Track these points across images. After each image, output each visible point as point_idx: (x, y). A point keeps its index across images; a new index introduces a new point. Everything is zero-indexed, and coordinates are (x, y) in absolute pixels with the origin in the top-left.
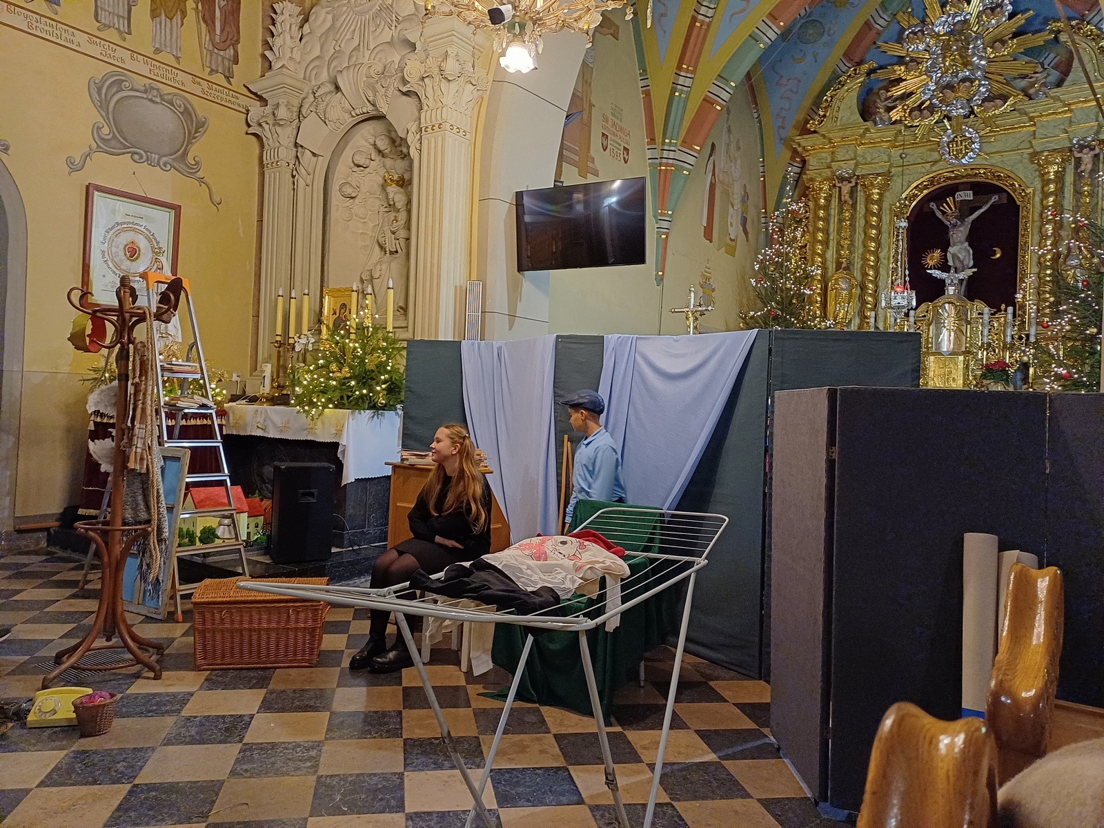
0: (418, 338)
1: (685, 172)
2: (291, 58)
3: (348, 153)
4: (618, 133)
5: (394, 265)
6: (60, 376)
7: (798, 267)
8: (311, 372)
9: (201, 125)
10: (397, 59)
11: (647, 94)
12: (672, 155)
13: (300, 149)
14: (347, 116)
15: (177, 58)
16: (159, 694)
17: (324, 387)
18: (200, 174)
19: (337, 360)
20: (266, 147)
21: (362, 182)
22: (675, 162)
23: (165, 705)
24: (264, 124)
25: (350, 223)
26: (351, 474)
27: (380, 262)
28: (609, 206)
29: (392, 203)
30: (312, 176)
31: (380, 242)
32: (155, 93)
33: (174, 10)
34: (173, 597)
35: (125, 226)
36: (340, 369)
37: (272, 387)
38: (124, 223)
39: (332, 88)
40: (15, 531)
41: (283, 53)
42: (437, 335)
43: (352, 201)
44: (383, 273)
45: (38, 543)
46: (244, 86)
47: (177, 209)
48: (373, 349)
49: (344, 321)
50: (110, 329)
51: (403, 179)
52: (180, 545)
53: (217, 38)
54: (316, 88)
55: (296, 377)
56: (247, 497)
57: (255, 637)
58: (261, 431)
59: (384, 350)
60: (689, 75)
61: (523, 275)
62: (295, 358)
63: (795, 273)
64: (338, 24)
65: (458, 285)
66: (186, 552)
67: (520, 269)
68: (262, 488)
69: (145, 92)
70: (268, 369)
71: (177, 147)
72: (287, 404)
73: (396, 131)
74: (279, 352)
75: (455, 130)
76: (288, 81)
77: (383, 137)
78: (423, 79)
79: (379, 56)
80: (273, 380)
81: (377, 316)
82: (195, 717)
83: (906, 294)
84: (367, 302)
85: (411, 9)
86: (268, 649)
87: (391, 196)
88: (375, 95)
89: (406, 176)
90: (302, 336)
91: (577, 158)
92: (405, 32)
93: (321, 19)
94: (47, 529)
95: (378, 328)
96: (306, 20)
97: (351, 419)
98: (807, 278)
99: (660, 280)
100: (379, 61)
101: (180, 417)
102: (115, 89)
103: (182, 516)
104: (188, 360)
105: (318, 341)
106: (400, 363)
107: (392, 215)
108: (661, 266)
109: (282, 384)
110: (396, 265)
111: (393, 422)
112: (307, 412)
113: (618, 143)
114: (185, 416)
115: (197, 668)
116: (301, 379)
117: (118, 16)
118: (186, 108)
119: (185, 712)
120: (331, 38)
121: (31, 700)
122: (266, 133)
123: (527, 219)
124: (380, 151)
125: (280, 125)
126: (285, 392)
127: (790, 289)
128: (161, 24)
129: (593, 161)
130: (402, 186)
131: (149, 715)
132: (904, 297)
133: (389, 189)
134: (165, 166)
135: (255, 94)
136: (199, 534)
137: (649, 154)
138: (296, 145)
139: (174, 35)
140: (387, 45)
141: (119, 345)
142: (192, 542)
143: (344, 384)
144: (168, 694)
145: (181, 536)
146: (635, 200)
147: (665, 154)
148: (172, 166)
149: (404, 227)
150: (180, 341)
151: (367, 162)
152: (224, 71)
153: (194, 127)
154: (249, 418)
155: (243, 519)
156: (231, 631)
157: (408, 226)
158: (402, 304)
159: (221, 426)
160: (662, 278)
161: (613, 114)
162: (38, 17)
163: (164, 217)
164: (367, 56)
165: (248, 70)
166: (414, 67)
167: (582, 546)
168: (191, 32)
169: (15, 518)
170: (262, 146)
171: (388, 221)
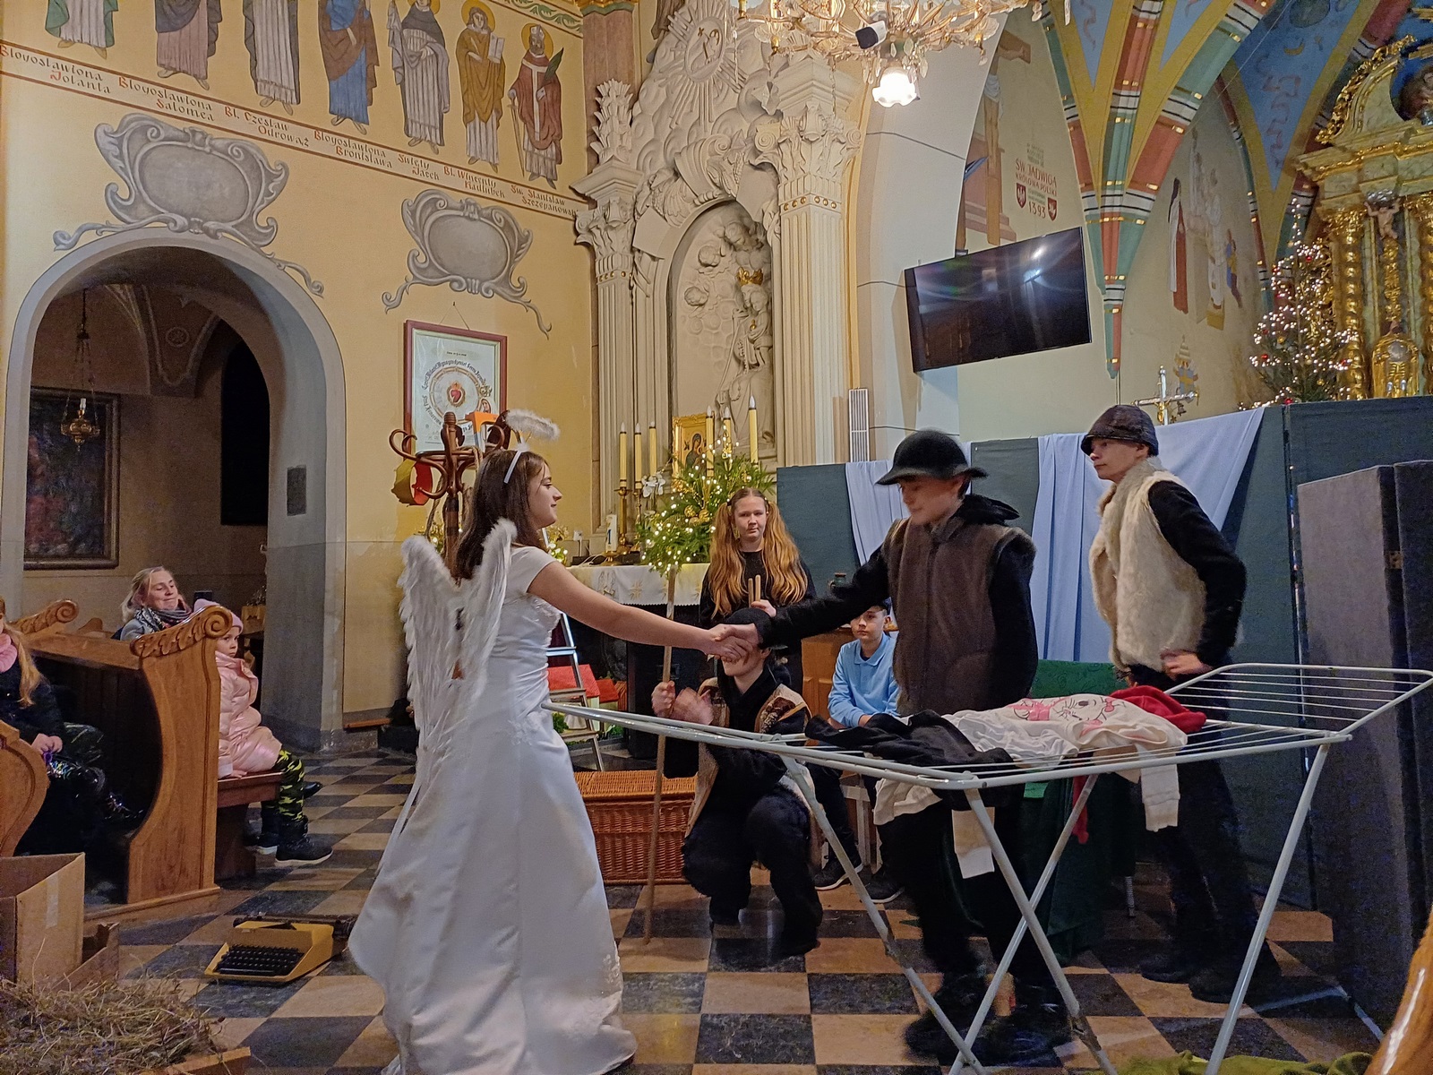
0: (790, 464)
1: (1139, 222)
2: (621, 147)
3: (693, 250)
4: (1040, 182)
5: (755, 382)
6: (385, 545)
8: (664, 519)
10: (745, 127)
11: (1077, 127)
12: (1117, 201)
13: (637, 253)
14: (690, 206)
15: (495, 166)
17: (680, 536)
18: (525, 298)
19: (693, 502)
20: (598, 256)
21: (711, 284)
22: (1123, 209)
24: (594, 230)
25: (699, 336)
27: (738, 379)
28: (1032, 280)
29: (749, 305)
30: (652, 284)
31: (738, 352)
32: (473, 209)
33: (489, 110)
35: (447, 366)
36: (697, 514)
37: (620, 544)
38: (444, 364)
39: (670, 175)
40: (345, 729)
41: (612, 143)
42: (813, 459)
43: (700, 308)
44: (742, 392)
45: (368, 745)
46: (570, 188)
47: (503, 341)
49: (698, 455)
50: (436, 475)
51: (762, 274)
53: (537, 135)
54: (651, 178)
55: (646, 528)
56: (597, 678)
60: (1133, 93)
61: (921, 376)
62: (644, 505)
64: (674, 97)
65: (837, 396)
67: (917, 368)
68: (614, 667)
69: (462, 209)
70: (613, 522)
71: (500, 269)
72: (637, 562)
73: (749, 216)
74: (624, 501)
75: (822, 203)
76: (618, 173)
77: (734, 225)
78: (778, 145)
79: (723, 128)
80: (619, 536)
81: (738, 445)
84: (725, 428)
85: (758, 64)
87: (747, 298)
88: (722, 176)
89: (764, 271)
90: (651, 478)
91: (985, 221)
92: (753, 91)
93: (653, 94)
94: (378, 727)
95: (741, 459)
96: (636, 99)
99: (1115, 370)
100: (724, 133)
102: (429, 211)
105: (670, 482)
107: (750, 320)
108: (1115, 349)
109: (630, 540)
110: (757, 381)
112: (661, 569)
113: (1040, 195)
116: (652, 530)
117: (430, 127)
118: (506, 221)
120: (666, 116)
122: (598, 241)
123: (923, 309)
124: (731, 244)
125: (612, 228)
126: (634, 549)
127: (1313, 366)
128: (475, 128)
129: (1006, 221)
130: (759, 283)
133: (745, 289)
134: (487, 292)
135: (582, 196)
137: (1085, 204)
138: (632, 249)
139: (490, 137)
140: (732, 115)
141: (447, 494)
143: (703, 531)
146: (1070, 266)
147: (1108, 201)
148: (495, 292)
149: (765, 332)
151: (717, 259)
152: (546, 173)
153: (516, 242)
155: (595, 703)
157: (771, 335)
158: (768, 429)
160: (1118, 367)
161: (1030, 158)
162: (347, 140)
163: (490, 351)
164: (709, 130)
165: (573, 168)
166: (767, 133)
167: (1110, 708)
168: (508, 133)
169: (344, 714)
170: (594, 256)
171: (746, 327)
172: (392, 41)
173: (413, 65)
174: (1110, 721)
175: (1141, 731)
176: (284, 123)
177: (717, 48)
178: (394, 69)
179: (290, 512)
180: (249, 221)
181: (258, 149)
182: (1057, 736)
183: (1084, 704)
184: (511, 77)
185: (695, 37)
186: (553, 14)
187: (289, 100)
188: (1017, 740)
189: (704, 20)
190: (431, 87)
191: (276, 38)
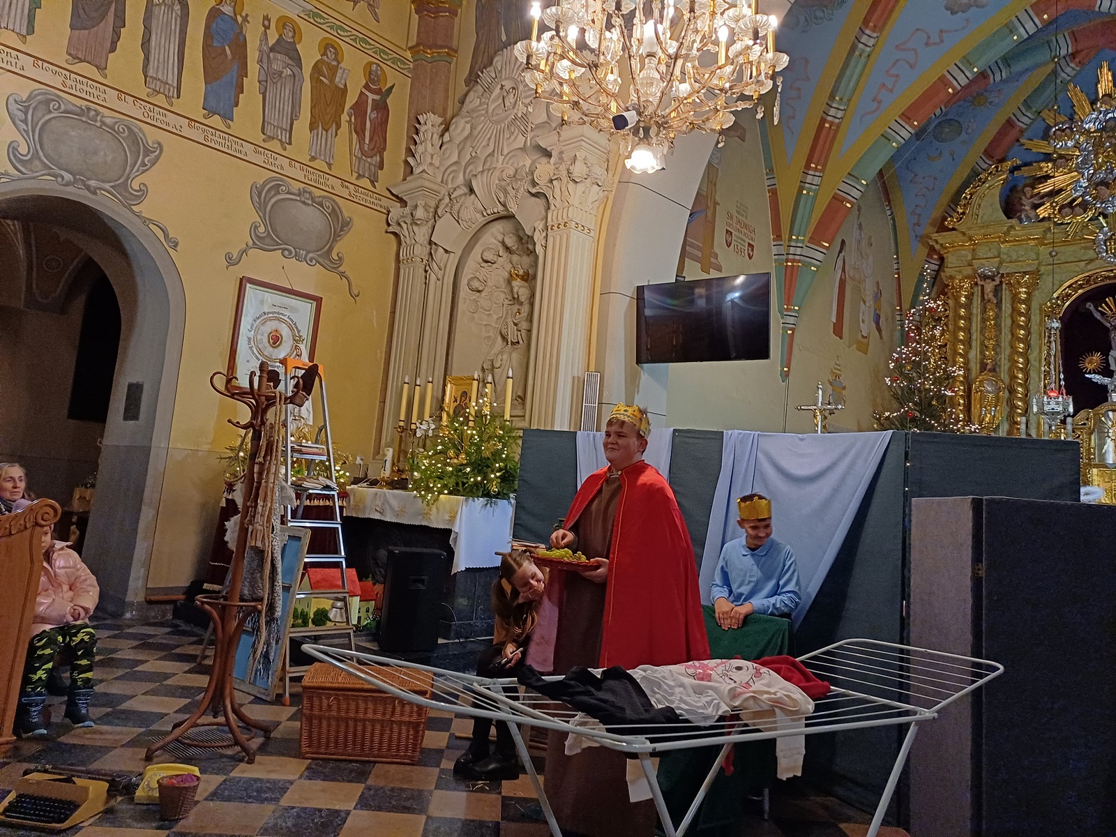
0: (534, 427)
1: (813, 268)
2: (431, 164)
3: (478, 249)
4: (743, 230)
5: (515, 355)
6: (200, 454)
7: (938, 367)
8: (430, 457)
9: (346, 224)
10: (528, 163)
11: (774, 193)
12: (799, 251)
13: (434, 246)
14: (479, 215)
15: (329, 165)
16: (260, 780)
17: (441, 473)
18: (341, 269)
19: (455, 446)
20: (404, 244)
21: (489, 276)
22: (803, 258)
23: (265, 792)
24: (402, 224)
25: (475, 315)
26: (461, 563)
27: (501, 352)
28: (732, 301)
29: (516, 296)
30: (443, 271)
31: (503, 331)
32: (308, 195)
33: (330, 123)
34: (282, 679)
35: (270, 315)
36: (457, 456)
37: (393, 471)
38: (268, 313)
39: (465, 190)
40: (146, 601)
41: (424, 160)
42: (552, 425)
43: (478, 294)
44: (504, 362)
45: (164, 616)
46: (388, 189)
47: (318, 300)
48: (490, 437)
49: (463, 409)
51: (528, 274)
52: (293, 626)
53: (366, 146)
54: (452, 191)
55: (415, 462)
56: (360, 580)
57: (359, 728)
58: (379, 514)
59: (500, 438)
60: (818, 174)
61: (642, 368)
62: (416, 443)
63: (934, 374)
64: (476, 132)
65: (576, 375)
66: (298, 633)
67: (639, 362)
68: (375, 571)
69: (299, 195)
70: (390, 453)
71: (324, 244)
72: (405, 488)
73: (523, 230)
74: (401, 437)
75: (580, 228)
76: (427, 184)
77: (511, 235)
78: (551, 181)
79: (510, 163)
80: (393, 464)
81: (495, 404)
82: (293, 808)
83: (1060, 399)
84: (487, 390)
85: (544, 118)
86: (372, 741)
87: (515, 290)
88: (506, 197)
90: (424, 422)
91: (700, 254)
92: (537, 139)
93: (461, 128)
94: (174, 602)
95: (496, 417)
96: (447, 129)
97: (464, 507)
98: (948, 378)
99: (785, 376)
100: (512, 165)
101: (305, 497)
102: (273, 193)
103: (298, 596)
104: (316, 442)
105: (439, 427)
106: (516, 452)
107: (516, 307)
108: (787, 361)
109: (401, 468)
111: (505, 510)
112: (423, 497)
113: (742, 240)
114: (310, 497)
115: (301, 756)
116: (420, 464)
117: (282, 129)
118: (333, 209)
119: (284, 802)
120: (469, 144)
121: (140, 775)
122: (404, 231)
123: (648, 312)
124: (507, 249)
125: (417, 224)
126: (404, 477)
127: (930, 390)
128: (318, 135)
129: (716, 256)
130: (526, 281)
131: (250, 800)
132: (1060, 403)
133: (514, 283)
134: (311, 262)
135: (396, 196)
136: (312, 616)
137: (774, 250)
138: (431, 243)
139: (329, 144)
140: (519, 152)
142: (305, 624)
143: (460, 470)
144: (268, 781)
145: (295, 617)
146: (759, 295)
147: (792, 250)
148: (317, 262)
149: (527, 319)
150: (311, 424)
151: (495, 258)
152: (370, 176)
153: (339, 225)
154: (368, 501)
155: (356, 601)
156: (338, 719)
157: (531, 321)
158: (520, 393)
159: (341, 508)
160: (787, 374)
161: (738, 212)
162: (214, 131)
163: (307, 308)
164: (501, 161)
165: (391, 173)
166: (544, 170)
167: (758, 674)
168: (343, 141)
169: (147, 589)
170: (399, 243)
171: (512, 313)
172: (260, 61)
173: (275, 81)
174: (758, 686)
175: (780, 698)
176: (164, 112)
177: (512, 101)
178: (259, 82)
179: (126, 418)
180: (125, 184)
181: (140, 129)
182: (716, 697)
183: (739, 668)
184: (351, 100)
185: (497, 90)
186: (390, 57)
187: (171, 94)
188: (684, 698)
189: (506, 79)
190: (286, 98)
191: (167, 46)
